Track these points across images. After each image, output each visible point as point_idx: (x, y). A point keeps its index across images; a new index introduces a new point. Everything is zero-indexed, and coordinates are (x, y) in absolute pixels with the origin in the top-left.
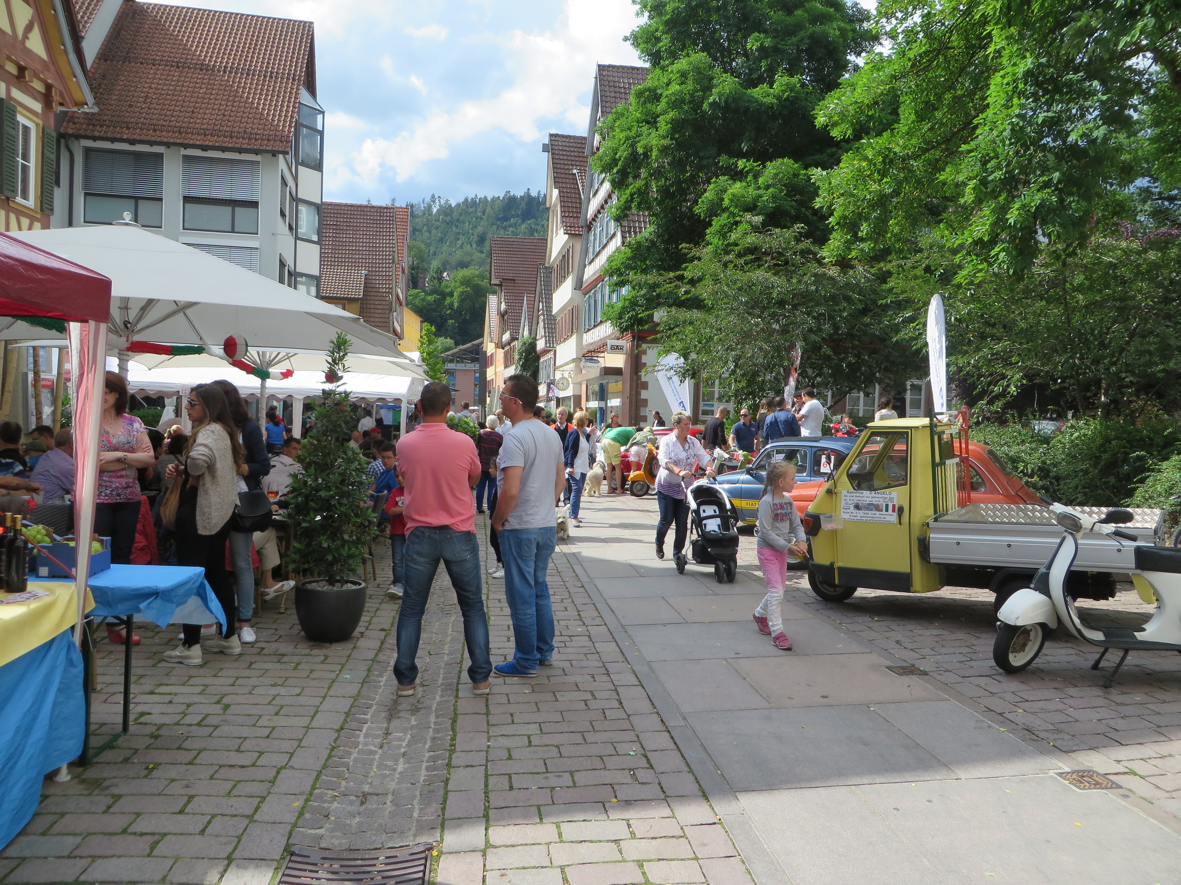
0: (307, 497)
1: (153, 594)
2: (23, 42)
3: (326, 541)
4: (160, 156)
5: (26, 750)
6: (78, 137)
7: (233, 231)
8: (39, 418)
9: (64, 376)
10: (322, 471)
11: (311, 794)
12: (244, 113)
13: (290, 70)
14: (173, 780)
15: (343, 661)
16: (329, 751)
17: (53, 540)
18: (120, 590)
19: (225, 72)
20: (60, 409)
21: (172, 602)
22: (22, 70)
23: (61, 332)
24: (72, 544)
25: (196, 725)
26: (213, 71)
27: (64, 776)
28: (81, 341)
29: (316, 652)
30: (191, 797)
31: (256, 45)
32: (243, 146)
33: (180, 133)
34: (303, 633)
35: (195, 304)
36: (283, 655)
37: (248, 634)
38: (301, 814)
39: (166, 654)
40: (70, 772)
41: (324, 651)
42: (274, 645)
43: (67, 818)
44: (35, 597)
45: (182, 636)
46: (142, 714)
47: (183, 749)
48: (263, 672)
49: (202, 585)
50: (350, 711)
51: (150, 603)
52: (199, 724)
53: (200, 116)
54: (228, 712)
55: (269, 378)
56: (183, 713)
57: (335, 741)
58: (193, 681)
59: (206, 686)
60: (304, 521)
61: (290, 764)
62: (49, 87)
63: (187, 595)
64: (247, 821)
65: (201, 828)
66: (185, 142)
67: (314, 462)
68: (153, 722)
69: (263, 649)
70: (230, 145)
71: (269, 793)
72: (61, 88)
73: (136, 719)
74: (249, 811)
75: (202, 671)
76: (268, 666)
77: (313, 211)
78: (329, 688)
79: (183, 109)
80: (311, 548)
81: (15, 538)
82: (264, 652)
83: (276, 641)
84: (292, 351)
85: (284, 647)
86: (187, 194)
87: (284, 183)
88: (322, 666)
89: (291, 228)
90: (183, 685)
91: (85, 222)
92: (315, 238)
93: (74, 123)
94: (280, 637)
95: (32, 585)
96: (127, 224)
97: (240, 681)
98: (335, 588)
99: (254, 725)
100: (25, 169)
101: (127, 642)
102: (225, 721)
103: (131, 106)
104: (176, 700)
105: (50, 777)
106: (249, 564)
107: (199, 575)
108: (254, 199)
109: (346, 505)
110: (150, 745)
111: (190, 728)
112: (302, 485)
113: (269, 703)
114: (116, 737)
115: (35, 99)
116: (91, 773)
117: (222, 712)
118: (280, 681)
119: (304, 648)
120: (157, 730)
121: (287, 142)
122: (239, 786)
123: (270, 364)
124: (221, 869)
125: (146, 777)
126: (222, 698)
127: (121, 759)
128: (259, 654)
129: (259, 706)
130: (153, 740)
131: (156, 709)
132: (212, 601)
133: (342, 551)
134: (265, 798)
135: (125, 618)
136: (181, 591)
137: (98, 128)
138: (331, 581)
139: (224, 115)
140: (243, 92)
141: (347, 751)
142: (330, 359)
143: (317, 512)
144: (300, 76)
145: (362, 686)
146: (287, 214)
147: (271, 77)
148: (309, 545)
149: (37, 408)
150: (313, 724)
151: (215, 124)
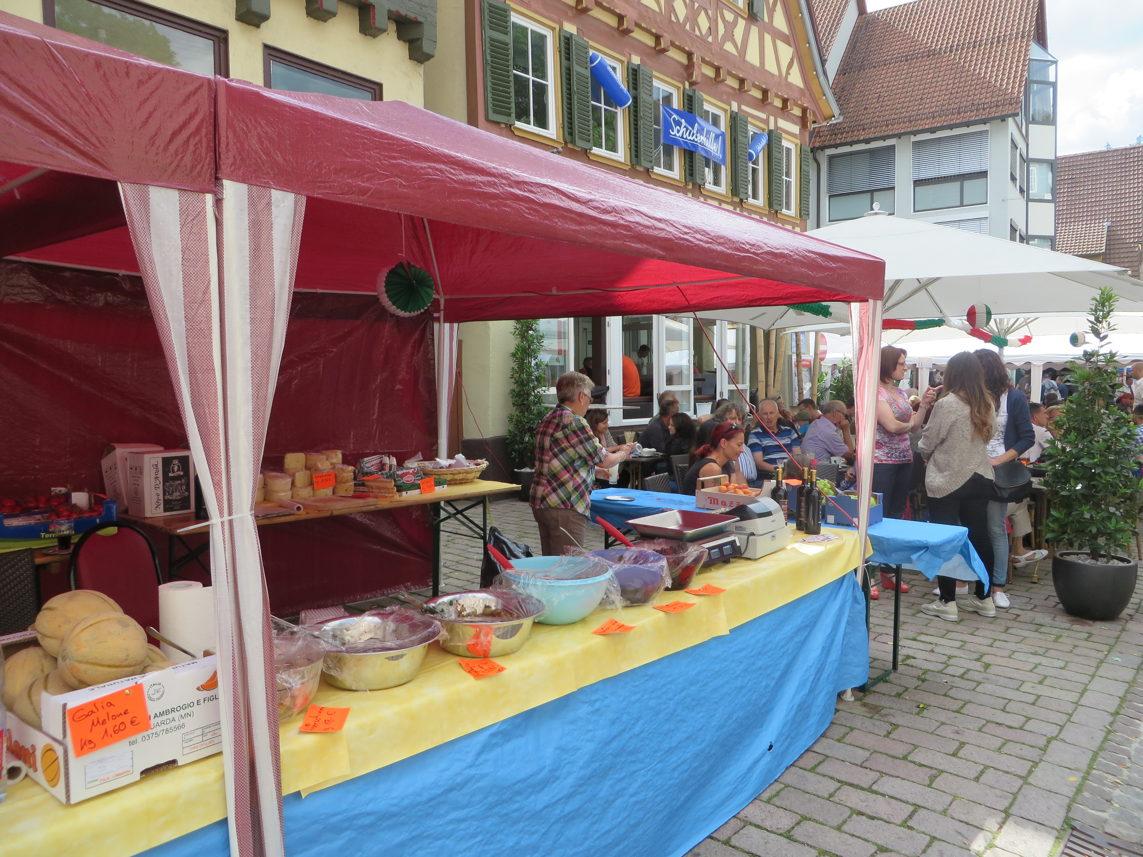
0: (1065, 464)
1: (925, 547)
2: (786, 78)
3: (1088, 511)
4: (893, 147)
5: (827, 666)
6: (823, 148)
7: (962, 205)
8: (801, 393)
9: (820, 356)
10: (1083, 438)
11: (1088, 773)
12: (971, 86)
13: (1018, 29)
14: (943, 724)
15: (1111, 641)
16: (1104, 734)
17: (836, 493)
18: (895, 541)
19: (951, 51)
20: (817, 384)
21: (940, 557)
22: (785, 101)
23: (826, 316)
24: (853, 497)
25: (958, 677)
26: (940, 54)
27: (849, 697)
28: (861, 319)
29: (1077, 627)
30: (962, 744)
31: (982, 15)
32: (971, 119)
33: (910, 122)
34: (1060, 606)
35: (938, 279)
36: (1041, 625)
37: (1002, 599)
38: (1079, 790)
39: (924, 606)
40: (853, 695)
41: (1087, 628)
42: (1031, 614)
43: (856, 732)
44: (828, 539)
45: (938, 591)
46: (908, 657)
47: (949, 696)
48: (1021, 638)
49: (966, 545)
50: (1125, 696)
51: (920, 556)
52: (962, 677)
53: (928, 101)
54: (988, 671)
55: (1006, 345)
56: (945, 663)
57: (1111, 724)
58: (950, 635)
59: (965, 642)
60: (1064, 489)
61: (1061, 736)
62: (804, 110)
63: (952, 552)
64: (1021, 782)
65: (976, 775)
66: (915, 129)
67: (1074, 428)
68: (919, 666)
69: (1018, 616)
70: (958, 121)
71: (1041, 760)
72: (814, 108)
73: (903, 661)
74: (1023, 773)
75: (958, 628)
76: (1026, 633)
77: (1045, 168)
78: (1098, 668)
79: (912, 99)
80: (1071, 518)
81: (811, 490)
82: (1019, 619)
83: (1031, 610)
84: (1033, 316)
85: (1040, 618)
86: (916, 178)
87: (1014, 146)
88: (1086, 644)
89: (1022, 191)
90: (942, 637)
91: (830, 221)
92: (1049, 197)
93: (820, 137)
94: (1035, 606)
95: (825, 530)
96: (876, 214)
97: (997, 644)
98: (1099, 563)
99: (1018, 689)
100: (788, 184)
101: (897, 590)
102: (987, 679)
103: (866, 109)
104: (937, 649)
105: (840, 695)
106: (1004, 531)
107: (964, 534)
108: (983, 169)
109: (1113, 474)
110: (918, 686)
111: (954, 679)
112: (1060, 453)
113: (1031, 671)
114: (887, 673)
115: (795, 123)
116: (870, 699)
117: (982, 670)
118: (1041, 651)
119: (1063, 622)
120: (923, 674)
121: (1017, 103)
122: (1009, 744)
123: (1008, 331)
124: (1000, 820)
125: (918, 714)
126: (981, 656)
127: (894, 694)
128: (1014, 620)
129: (1021, 672)
130: (920, 682)
131: (919, 655)
132: (975, 560)
133: (1108, 523)
134: (1037, 764)
135: (894, 567)
136: (948, 548)
137: (839, 136)
138: (1095, 555)
139: (951, 93)
140: (970, 66)
141: (1126, 739)
142: (1092, 318)
143: (1077, 480)
144: (1029, 31)
145: (1138, 673)
146: (1018, 177)
147: (998, 42)
148: (1069, 514)
149: (799, 385)
150: (1083, 701)
151: (943, 105)
